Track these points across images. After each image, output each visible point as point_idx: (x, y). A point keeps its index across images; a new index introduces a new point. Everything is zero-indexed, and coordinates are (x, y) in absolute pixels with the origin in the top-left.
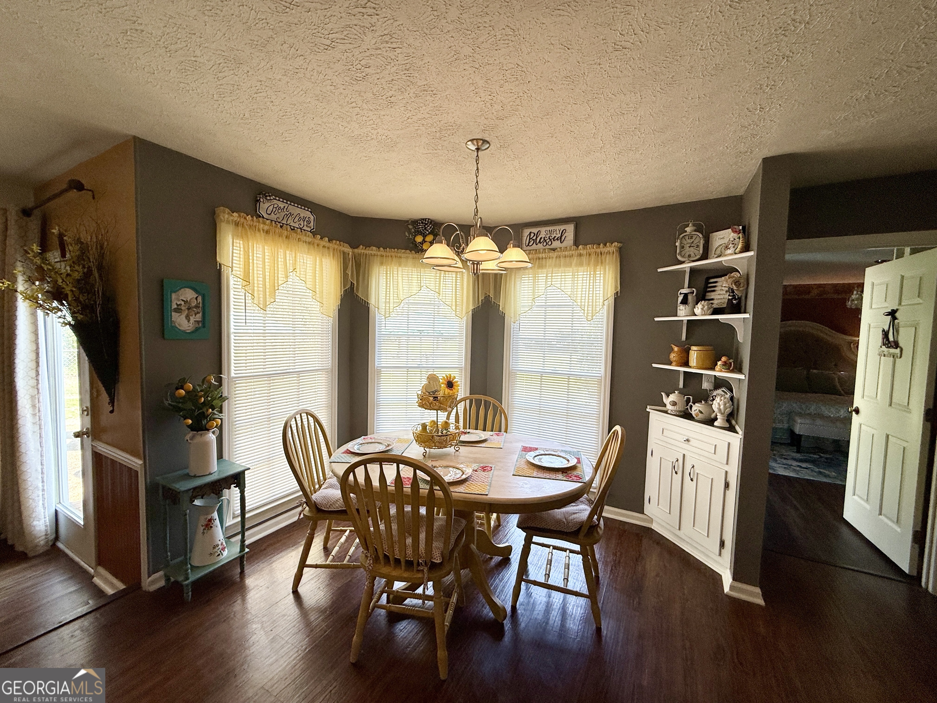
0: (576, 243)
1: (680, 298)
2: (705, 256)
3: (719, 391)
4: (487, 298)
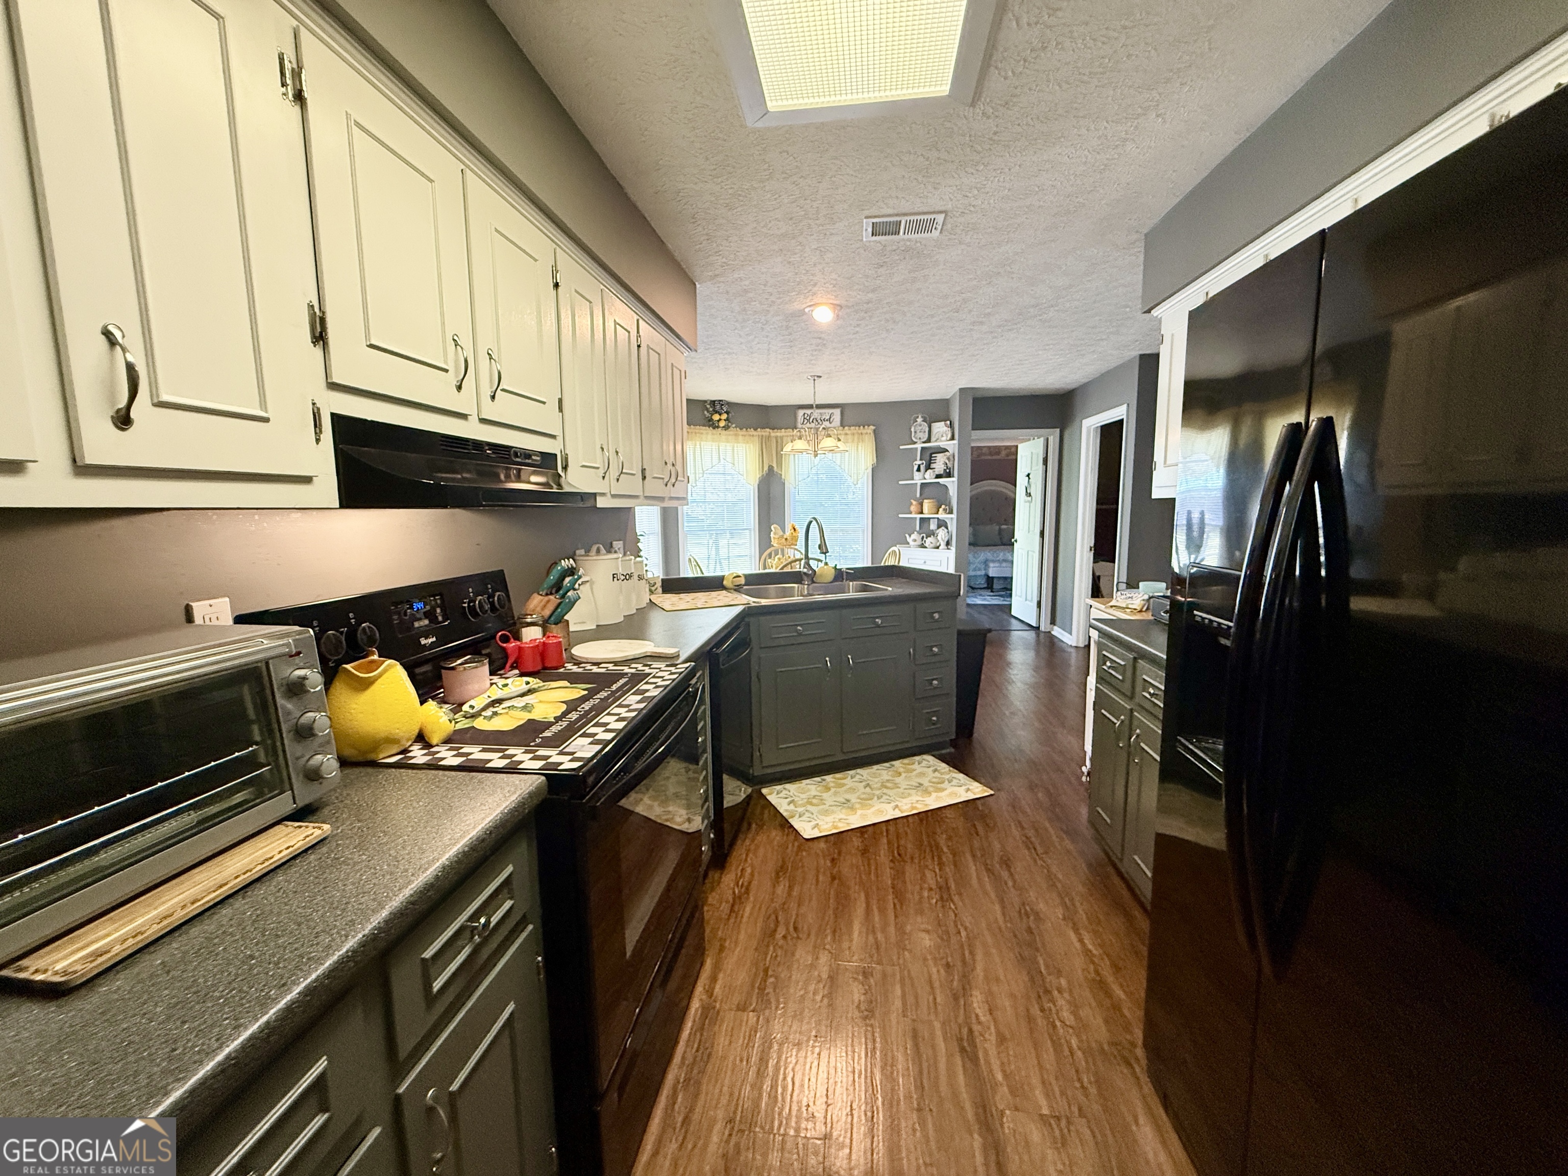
0: (842, 425)
1: (916, 468)
2: (929, 441)
3: (940, 530)
4: (771, 468)
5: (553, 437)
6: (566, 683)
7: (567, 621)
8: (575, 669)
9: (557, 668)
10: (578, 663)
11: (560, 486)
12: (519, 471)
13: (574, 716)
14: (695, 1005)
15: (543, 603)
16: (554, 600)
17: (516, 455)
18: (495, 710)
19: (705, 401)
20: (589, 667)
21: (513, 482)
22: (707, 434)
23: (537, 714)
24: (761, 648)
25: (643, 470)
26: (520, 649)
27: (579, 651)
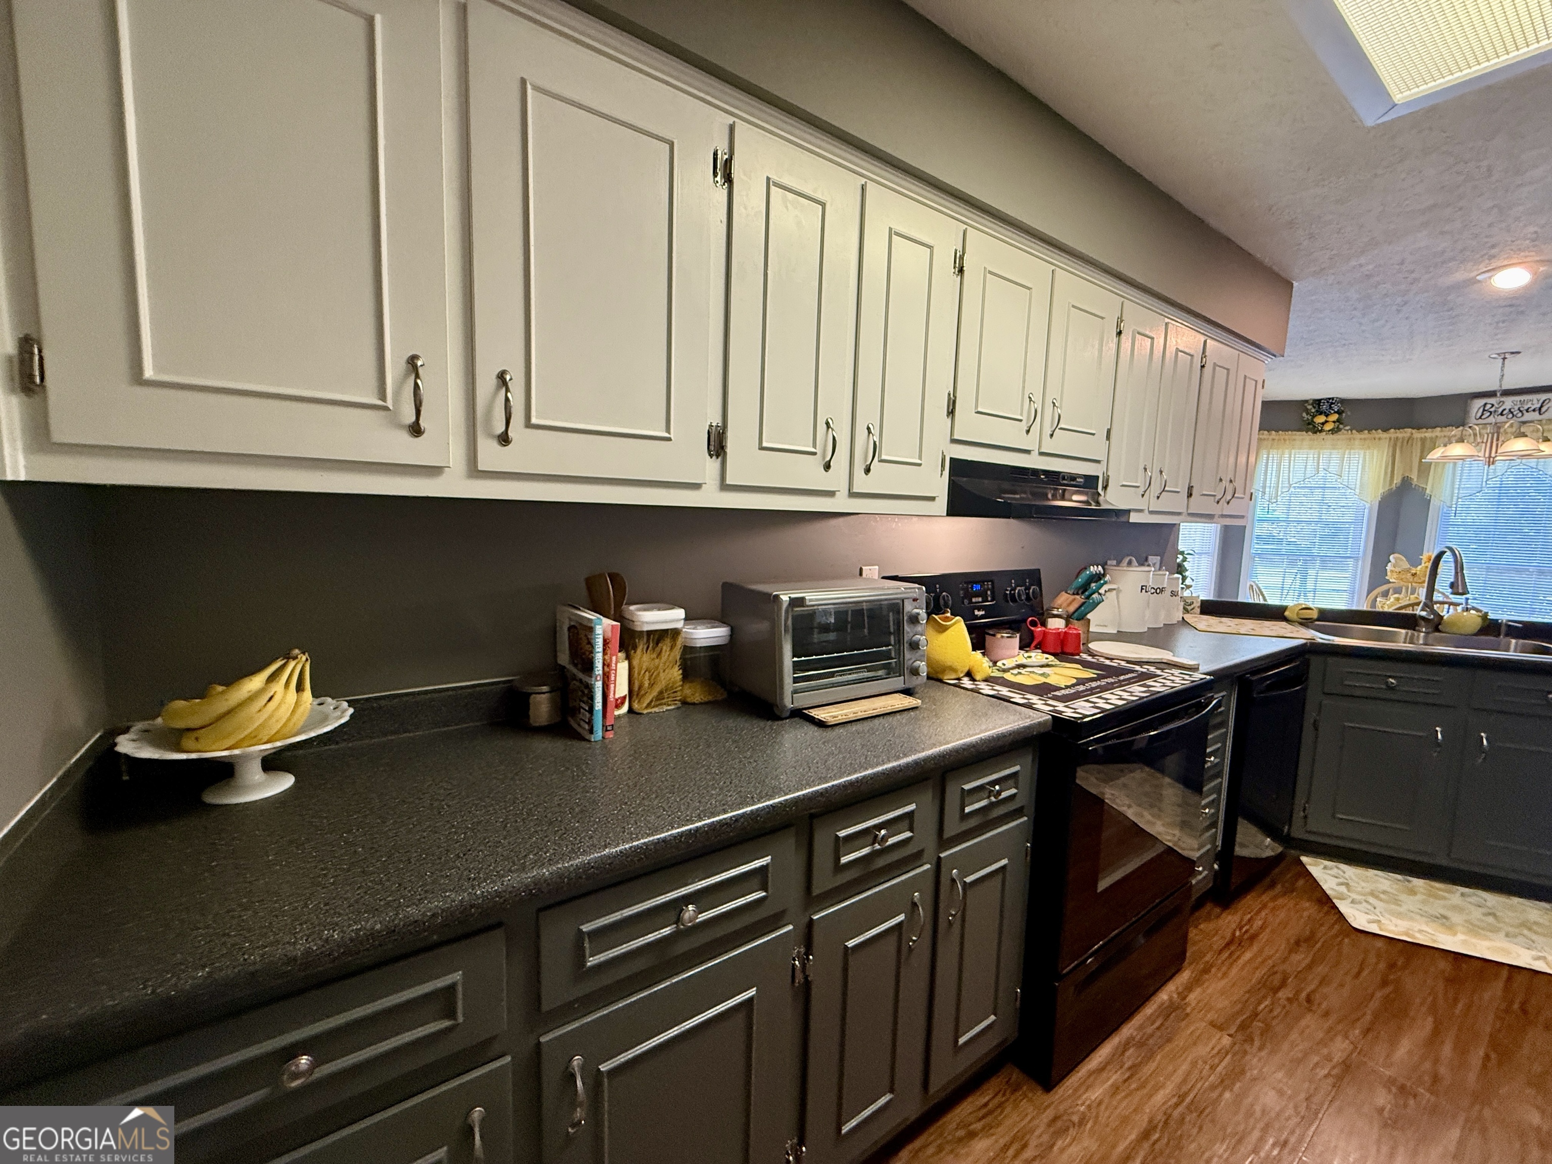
4: (1406, 482)
5: (1098, 462)
6: (1079, 666)
7: (1089, 620)
8: (1089, 658)
9: (1073, 655)
10: (1092, 655)
11: (1098, 503)
12: (1064, 491)
13: (1081, 688)
14: (1163, 996)
15: (1068, 601)
16: (1079, 599)
17: (1064, 479)
18: (1020, 671)
19: (1306, 401)
20: (1102, 659)
21: (1058, 500)
22: (1303, 440)
23: (1053, 680)
24: (1324, 693)
25: (1190, 488)
26: (1045, 634)
27: (1094, 646)
